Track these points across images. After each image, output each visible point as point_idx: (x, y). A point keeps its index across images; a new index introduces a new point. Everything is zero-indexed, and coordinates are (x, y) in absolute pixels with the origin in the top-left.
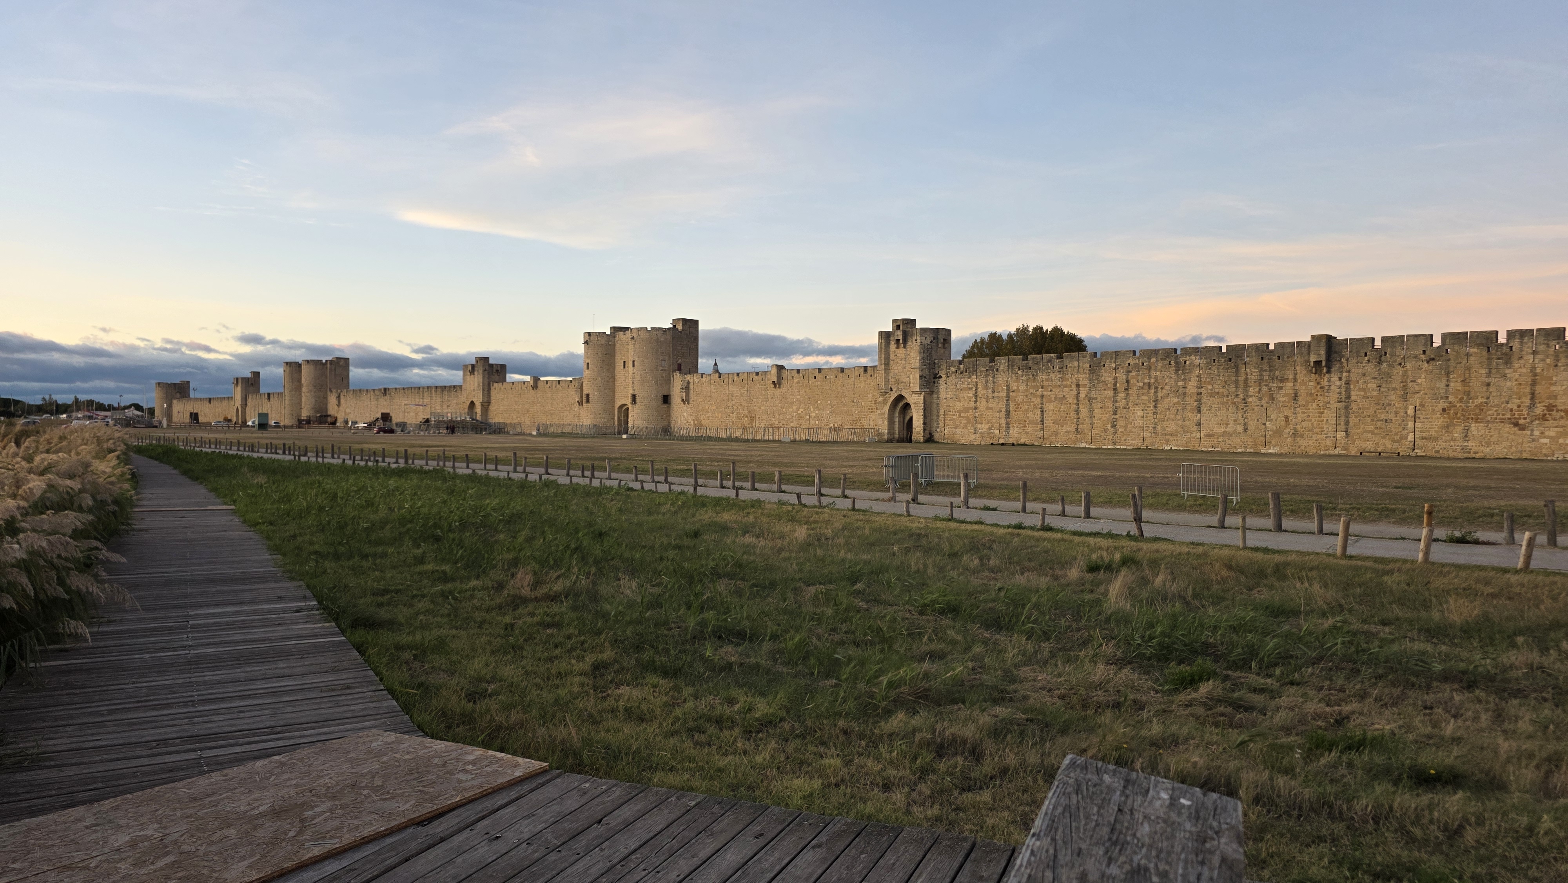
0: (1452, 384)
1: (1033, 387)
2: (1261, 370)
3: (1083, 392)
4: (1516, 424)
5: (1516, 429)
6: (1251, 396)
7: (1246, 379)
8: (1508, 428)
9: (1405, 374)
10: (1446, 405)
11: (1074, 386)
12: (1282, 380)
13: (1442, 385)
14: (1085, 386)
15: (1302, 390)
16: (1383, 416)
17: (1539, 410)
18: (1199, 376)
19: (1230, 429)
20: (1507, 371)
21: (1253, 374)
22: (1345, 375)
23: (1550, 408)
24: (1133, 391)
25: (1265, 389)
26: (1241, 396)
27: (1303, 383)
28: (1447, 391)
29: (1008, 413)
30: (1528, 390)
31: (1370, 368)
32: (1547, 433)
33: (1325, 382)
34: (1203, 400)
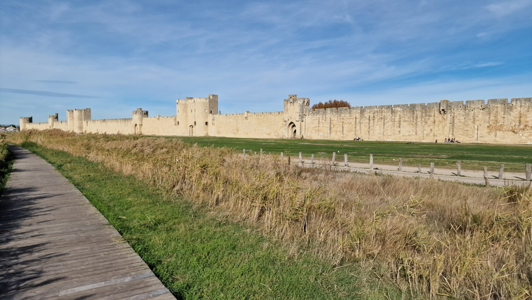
0: (491, 118)
1: (339, 119)
2: (422, 113)
3: (358, 120)
4: (514, 132)
6: (418, 122)
7: (417, 116)
8: (511, 133)
9: (474, 114)
10: (489, 125)
11: (354, 119)
12: (430, 116)
13: (487, 117)
14: (358, 118)
15: (437, 120)
16: (465, 129)
17: (522, 126)
18: (400, 115)
19: (410, 134)
20: (511, 113)
21: (419, 114)
22: (452, 114)
23: (526, 126)
24: (376, 120)
25: (423, 119)
26: (415, 122)
27: (437, 117)
28: (489, 120)
29: (330, 128)
30: (518, 119)
31: (462, 112)
32: (524, 135)
33: (445, 117)
34: (401, 123)
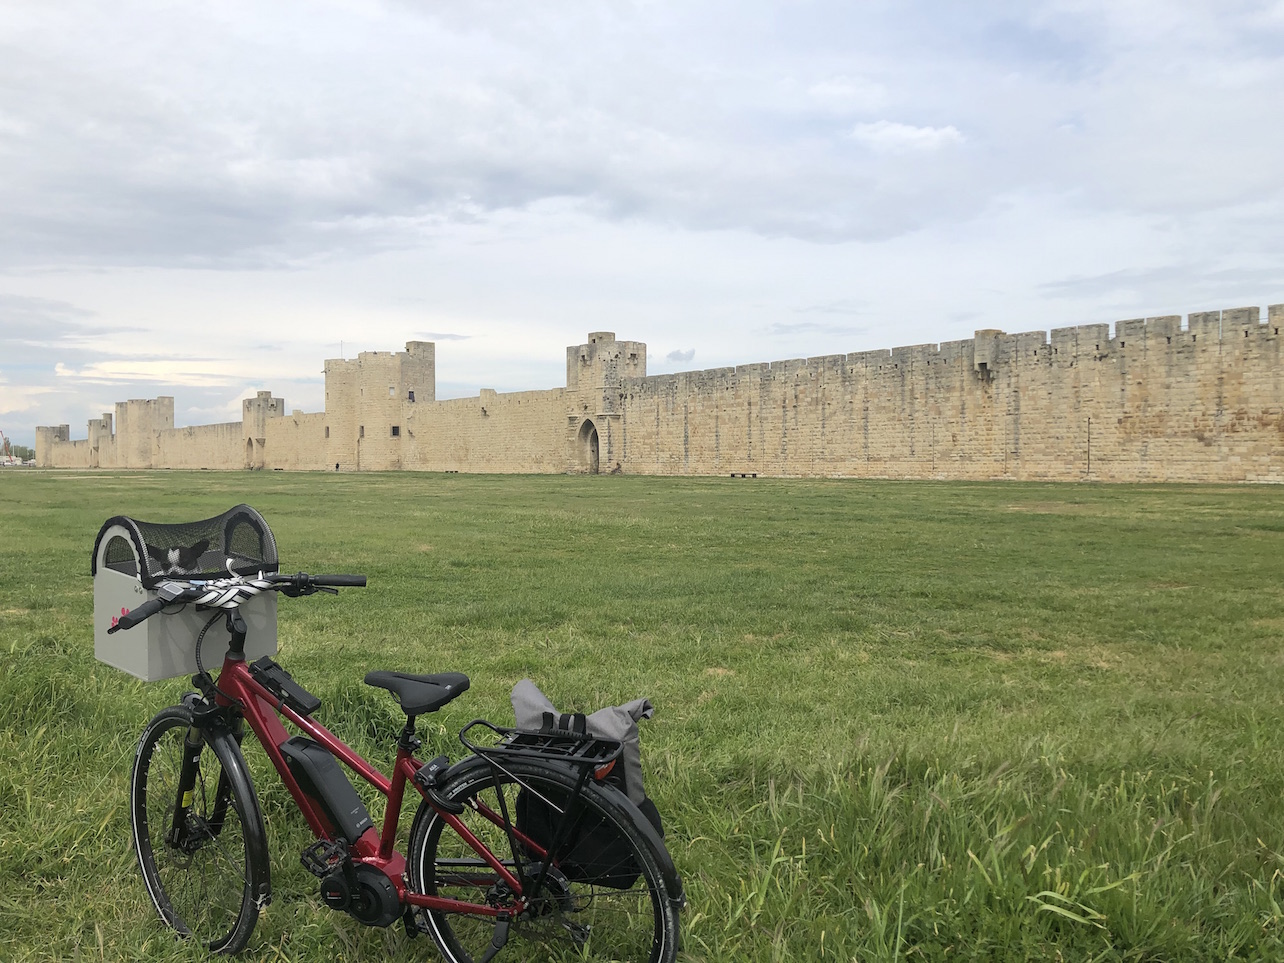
0: (1128, 388)
1: (708, 407)
2: (928, 377)
3: (755, 410)
4: (1201, 439)
5: (1202, 443)
6: (917, 411)
7: (912, 390)
8: (1193, 444)
9: (1077, 378)
10: (1121, 416)
11: (746, 404)
12: (949, 389)
13: (1116, 389)
14: (756, 403)
15: (969, 404)
16: (1053, 432)
17: (1227, 418)
18: (865, 388)
19: (896, 452)
20: (1191, 368)
21: (920, 383)
22: (1013, 380)
23: (1240, 415)
24: (802, 408)
25: (932, 400)
26: (908, 411)
27: (971, 392)
28: (1122, 398)
29: (686, 437)
30: (1213, 393)
31: (1040, 372)
32: (1237, 450)
33: (992, 391)
34: (870, 416)
